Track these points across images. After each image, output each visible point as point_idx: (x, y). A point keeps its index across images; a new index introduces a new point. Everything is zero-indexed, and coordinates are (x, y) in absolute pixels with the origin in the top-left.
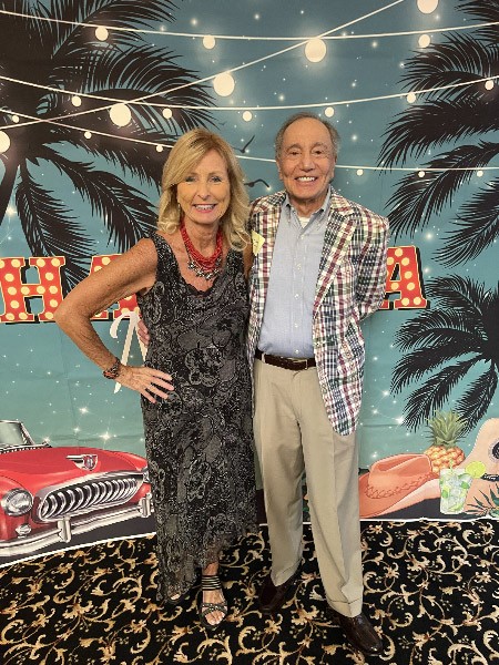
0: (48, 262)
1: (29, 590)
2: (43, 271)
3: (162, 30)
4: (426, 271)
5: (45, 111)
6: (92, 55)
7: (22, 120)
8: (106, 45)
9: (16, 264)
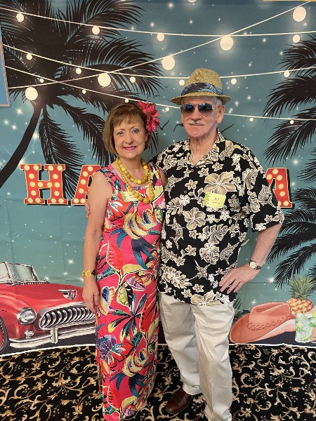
0: (55, 168)
1: (33, 366)
2: (52, 173)
3: (133, 29)
4: (293, 184)
5: (60, 76)
6: (89, 43)
7: (46, 81)
8: (98, 37)
9: (36, 168)
